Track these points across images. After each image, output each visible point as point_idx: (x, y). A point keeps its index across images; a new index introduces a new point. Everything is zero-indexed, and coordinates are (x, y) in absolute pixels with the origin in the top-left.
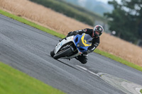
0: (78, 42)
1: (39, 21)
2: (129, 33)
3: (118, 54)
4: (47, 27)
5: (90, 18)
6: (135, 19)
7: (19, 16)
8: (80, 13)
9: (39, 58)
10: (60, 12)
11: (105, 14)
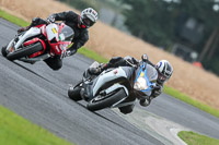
1: (7, 7)
2: (158, 33)
6: (170, 9)
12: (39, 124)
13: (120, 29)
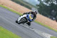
0: (28, 17)
1: (10, 7)
2: (46, 13)
3: (41, 21)
4: (13, 9)
5: (30, 6)
6: (48, 8)
7: (2, 5)
8: (26, 4)
9: (10, 22)
10: (18, 4)
11: (36, 5)
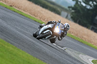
1: (24, 10)
3: (77, 35)
7: (11, 6)
11: (69, 7)
12: (37, 57)
13: (69, 19)
